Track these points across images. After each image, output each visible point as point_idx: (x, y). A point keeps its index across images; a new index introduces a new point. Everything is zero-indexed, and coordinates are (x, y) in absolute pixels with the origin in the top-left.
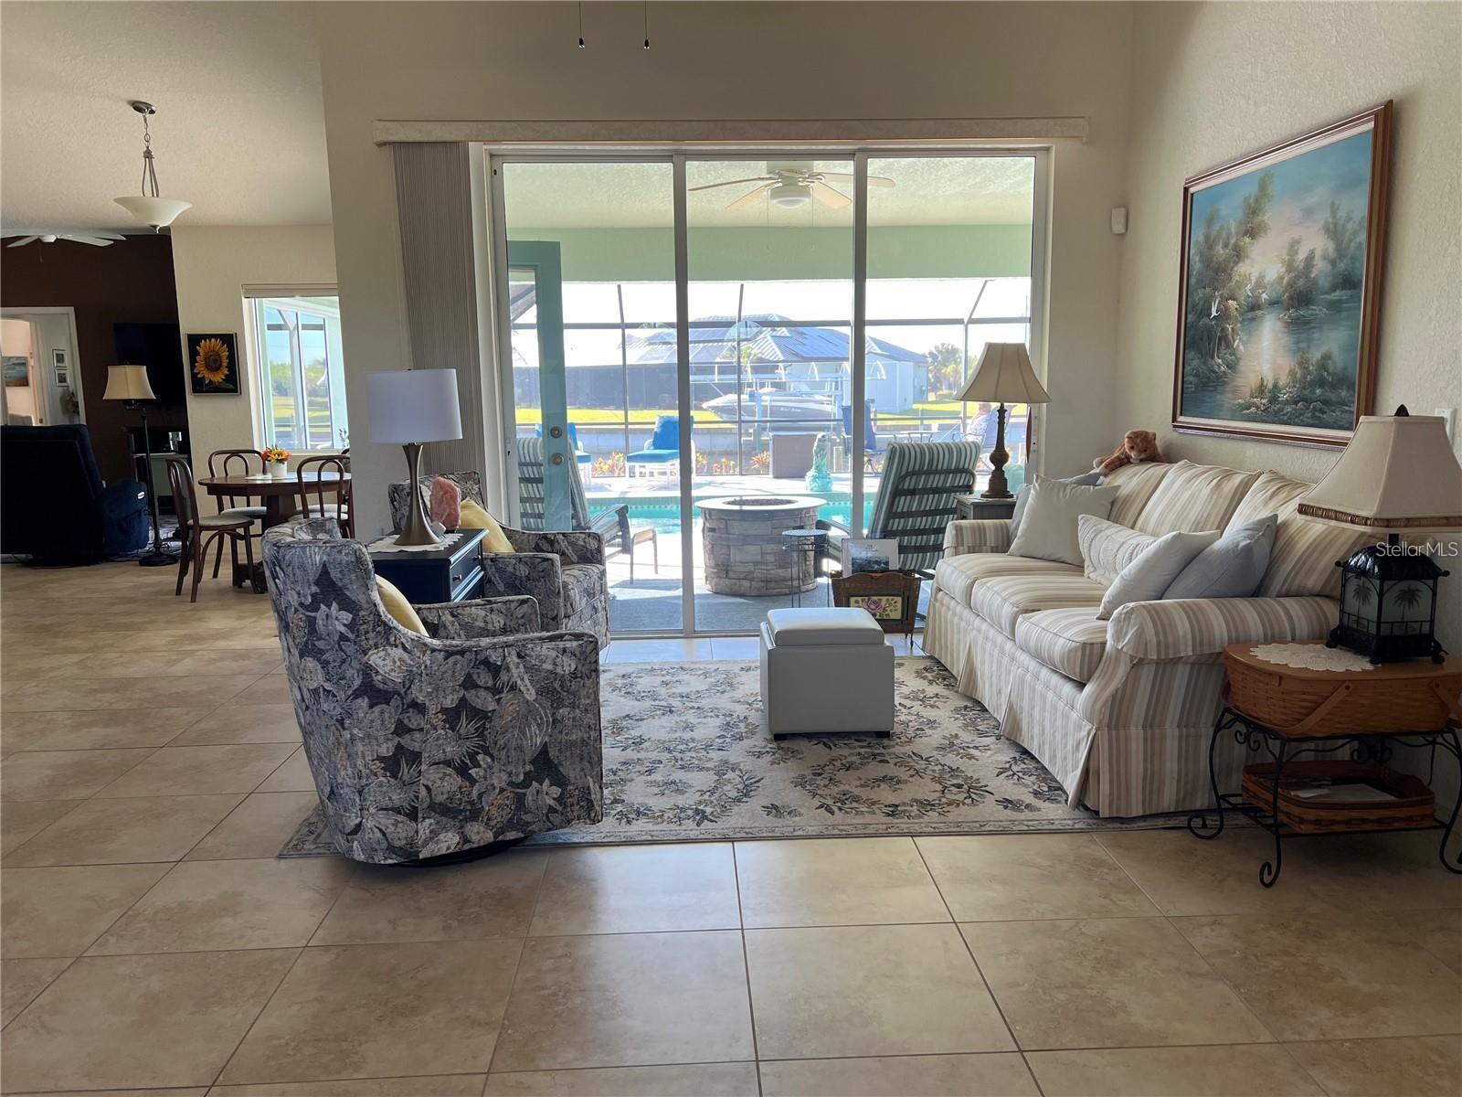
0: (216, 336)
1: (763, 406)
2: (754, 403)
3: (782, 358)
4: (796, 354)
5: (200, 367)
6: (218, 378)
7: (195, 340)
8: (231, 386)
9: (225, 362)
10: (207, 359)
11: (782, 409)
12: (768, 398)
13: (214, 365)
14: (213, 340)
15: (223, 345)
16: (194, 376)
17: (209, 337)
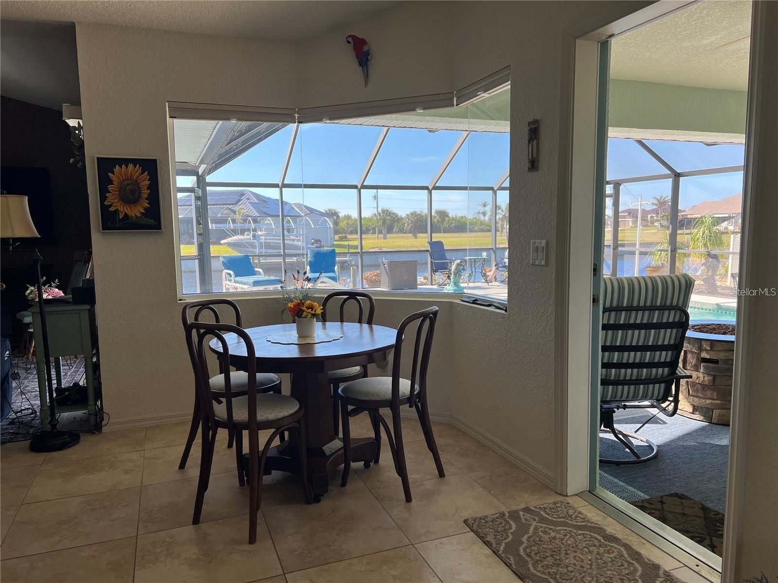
0: (135, 162)
1: (261, 242)
2: (255, 241)
3: (258, 215)
4: (266, 213)
5: (112, 199)
6: (136, 211)
7: (106, 165)
8: (152, 222)
9: (145, 193)
10: (121, 189)
11: (272, 244)
12: (263, 238)
13: (130, 196)
14: (131, 166)
15: (143, 173)
16: (104, 209)
17: (125, 162)
